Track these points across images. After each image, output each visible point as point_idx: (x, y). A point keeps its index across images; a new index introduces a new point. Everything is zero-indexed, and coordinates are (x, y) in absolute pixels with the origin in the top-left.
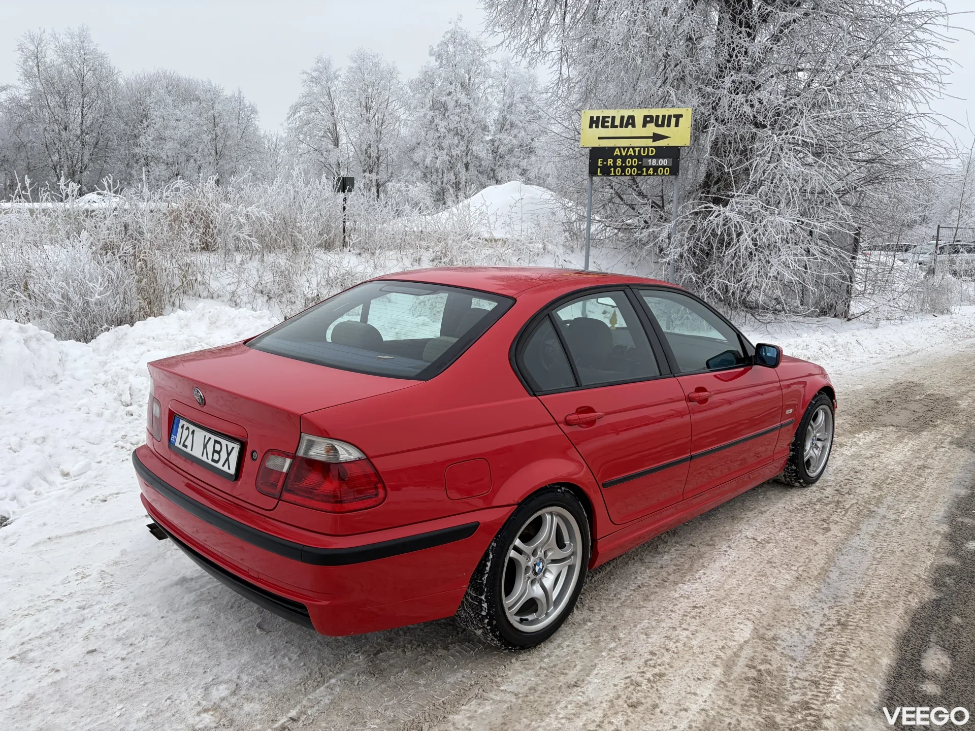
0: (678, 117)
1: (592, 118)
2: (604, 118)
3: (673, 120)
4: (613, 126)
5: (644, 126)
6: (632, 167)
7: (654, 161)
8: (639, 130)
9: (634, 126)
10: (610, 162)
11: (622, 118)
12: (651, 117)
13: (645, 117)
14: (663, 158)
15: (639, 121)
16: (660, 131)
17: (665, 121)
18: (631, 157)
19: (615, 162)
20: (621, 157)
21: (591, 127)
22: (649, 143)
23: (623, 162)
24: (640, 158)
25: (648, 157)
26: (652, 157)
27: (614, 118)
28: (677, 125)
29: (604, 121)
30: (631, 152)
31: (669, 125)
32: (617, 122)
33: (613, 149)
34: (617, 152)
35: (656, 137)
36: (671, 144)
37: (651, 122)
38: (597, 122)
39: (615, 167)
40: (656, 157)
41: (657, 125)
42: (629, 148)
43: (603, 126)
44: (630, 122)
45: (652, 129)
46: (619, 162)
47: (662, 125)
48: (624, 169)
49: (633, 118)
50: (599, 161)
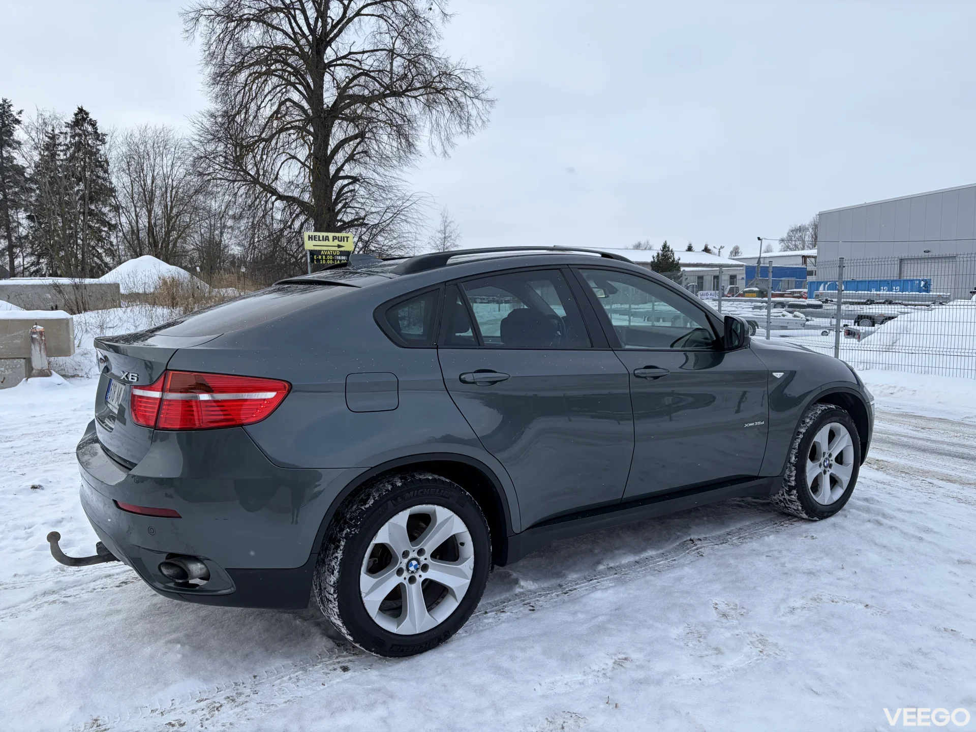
0: (347, 237)
1: (309, 236)
2: (315, 236)
3: (345, 239)
4: (319, 240)
5: (333, 241)
6: (330, 260)
7: (339, 257)
8: (331, 243)
9: (329, 241)
10: (320, 257)
11: (323, 236)
12: (336, 237)
13: (333, 237)
14: (343, 256)
15: (331, 239)
16: (341, 243)
17: (342, 239)
18: (330, 255)
19: (322, 257)
20: (325, 255)
21: (309, 240)
22: (336, 249)
23: (326, 257)
24: (333, 256)
25: (336, 255)
26: (338, 255)
27: (319, 236)
28: (347, 241)
29: (315, 238)
30: (329, 253)
31: (344, 241)
32: (321, 239)
33: (320, 251)
34: (322, 253)
35: (339, 246)
36: (346, 250)
37: (336, 239)
38: (312, 238)
39: (322, 259)
40: (341, 255)
41: (339, 241)
42: (328, 251)
43: (315, 240)
44: (327, 239)
45: (336, 242)
46: (324, 257)
47: (341, 241)
48: (326, 260)
49: (328, 237)
50: (315, 256)
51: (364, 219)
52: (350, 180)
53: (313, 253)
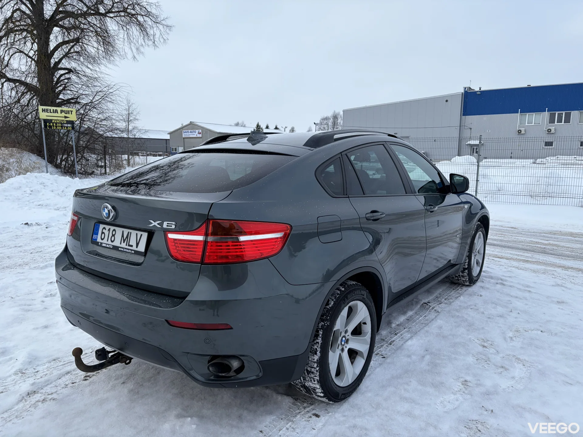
0: (71, 111)
1: (43, 109)
2: (47, 109)
3: (70, 112)
4: (50, 112)
5: (61, 113)
6: (59, 126)
7: (66, 125)
8: (59, 114)
9: (58, 113)
10: (51, 124)
11: (53, 110)
12: (63, 110)
13: (61, 110)
14: (69, 124)
15: (59, 112)
16: (67, 115)
18: (59, 123)
19: (53, 124)
21: (43, 112)
22: (63, 119)
23: (56, 124)
24: (61, 124)
25: (64, 123)
26: (65, 124)
27: (50, 110)
28: (71, 114)
30: (58, 121)
31: (69, 114)
32: (52, 111)
34: (53, 121)
35: (66, 117)
36: (71, 120)
37: (63, 112)
38: (45, 110)
39: (53, 126)
40: (67, 123)
41: (65, 113)
42: (57, 120)
43: (47, 112)
44: (56, 111)
45: (63, 114)
46: (55, 124)
47: (67, 113)
48: (56, 127)
49: (57, 110)
50: (48, 124)
51: (77, 99)
52: (67, 71)
53: (46, 121)
